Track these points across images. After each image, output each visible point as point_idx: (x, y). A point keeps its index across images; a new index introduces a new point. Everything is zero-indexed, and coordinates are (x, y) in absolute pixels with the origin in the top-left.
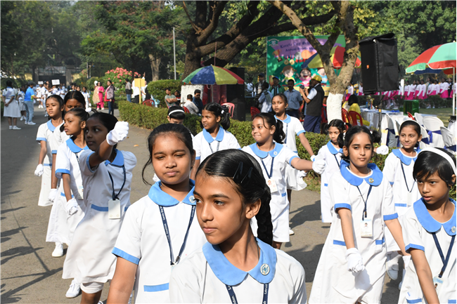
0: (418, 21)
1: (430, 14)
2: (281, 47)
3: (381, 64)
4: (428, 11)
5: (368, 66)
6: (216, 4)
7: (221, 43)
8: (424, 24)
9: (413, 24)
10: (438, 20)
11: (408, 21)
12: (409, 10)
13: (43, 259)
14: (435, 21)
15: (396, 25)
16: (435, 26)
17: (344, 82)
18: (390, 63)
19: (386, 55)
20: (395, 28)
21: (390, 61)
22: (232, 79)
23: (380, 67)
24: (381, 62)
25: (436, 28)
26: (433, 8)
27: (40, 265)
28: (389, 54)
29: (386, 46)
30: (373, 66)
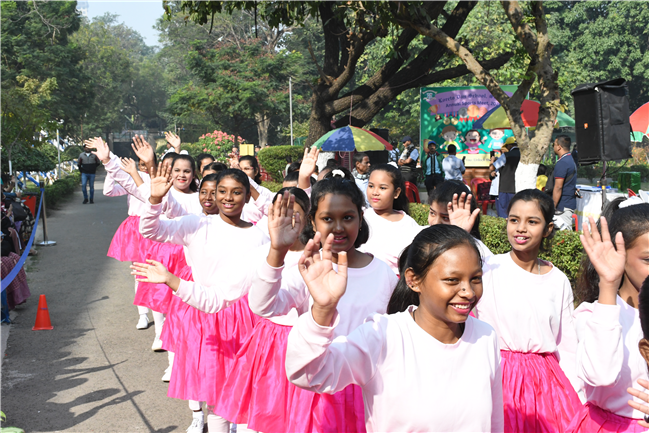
0: (609, 67)
1: (625, 59)
2: (440, 101)
3: (605, 121)
4: (622, 55)
5: (586, 125)
6: (353, 44)
7: (358, 97)
8: (618, 71)
9: (602, 72)
10: (636, 67)
11: (595, 68)
12: (597, 53)
13: (142, 408)
14: (631, 67)
15: (580, 74)
16: (631, 74)
17: (539, 148)
18: (619, 121)
19: (613, 108)
20: (579, 77)
21: (619, 118)
22: (378, 145)
23: (605, 126)
24: (606, 118)
25: (633, 76)
26: (629, 52)
27: (139, 418)
28: (617, 108)
29: (613, 96)
30: (594, 125)
